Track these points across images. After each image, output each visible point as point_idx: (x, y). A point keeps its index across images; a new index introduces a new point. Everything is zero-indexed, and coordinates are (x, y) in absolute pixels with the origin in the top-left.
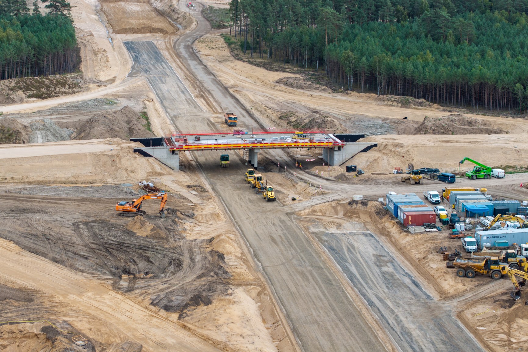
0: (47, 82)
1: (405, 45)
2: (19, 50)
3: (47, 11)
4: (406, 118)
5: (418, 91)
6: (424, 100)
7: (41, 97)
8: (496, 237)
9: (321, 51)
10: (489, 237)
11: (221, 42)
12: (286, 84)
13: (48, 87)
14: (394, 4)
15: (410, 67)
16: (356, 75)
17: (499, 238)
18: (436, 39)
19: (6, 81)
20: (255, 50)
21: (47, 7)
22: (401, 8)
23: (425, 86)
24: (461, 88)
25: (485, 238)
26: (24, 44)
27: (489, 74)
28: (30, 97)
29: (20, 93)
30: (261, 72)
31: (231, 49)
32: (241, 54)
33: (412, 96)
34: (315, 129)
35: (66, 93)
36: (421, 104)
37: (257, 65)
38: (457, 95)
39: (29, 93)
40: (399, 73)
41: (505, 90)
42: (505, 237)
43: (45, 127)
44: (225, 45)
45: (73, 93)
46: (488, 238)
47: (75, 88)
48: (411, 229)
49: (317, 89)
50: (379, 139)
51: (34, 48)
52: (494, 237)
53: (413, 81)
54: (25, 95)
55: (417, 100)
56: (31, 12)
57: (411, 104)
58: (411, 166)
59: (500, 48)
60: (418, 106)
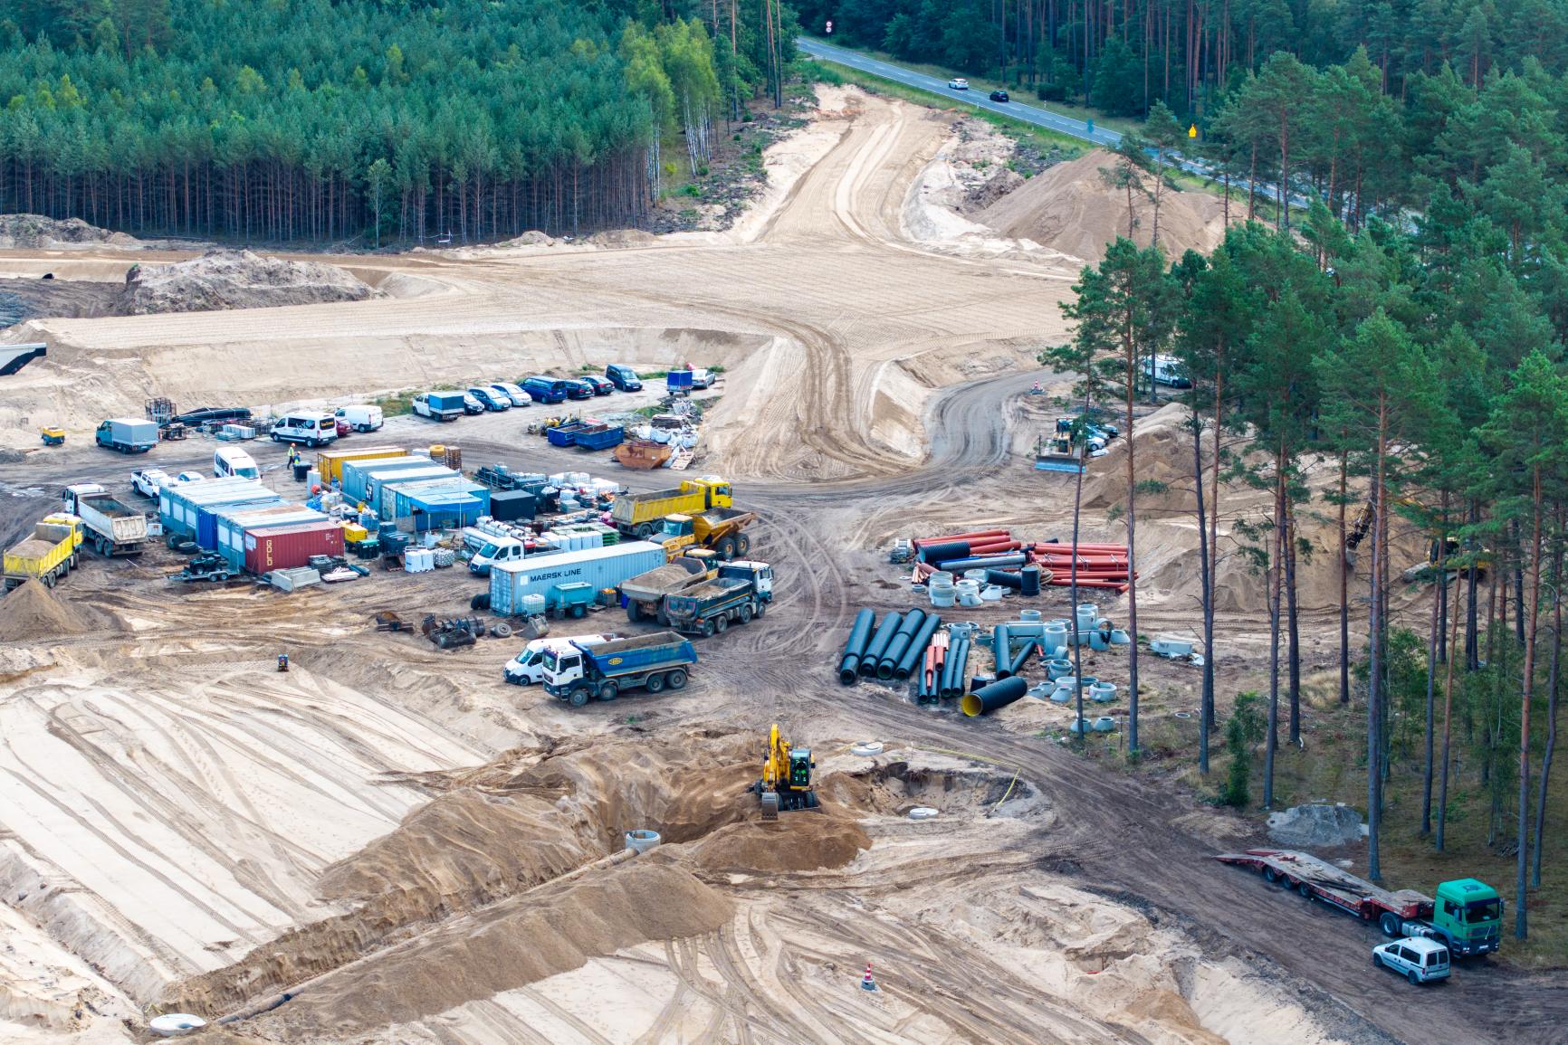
4: (49, 276)
5: (57, 197)
6: (83, 224)
8: (555, 574)
10: (536, 577)
17: (563, 578)
23: (79, 181)
24: (192, 179)
25: (524, 580)
33: (47, 214)
36: (74, 235)
38: (180, 201)
41: (331, 178)
42: (577, 572)
46: (533, 579)
48: (280, 576)
52: (549, 576)
55: (60, 223)
57: (47, 238)
58: (159, 407)
59: (257, 62)
60: (66, 240)
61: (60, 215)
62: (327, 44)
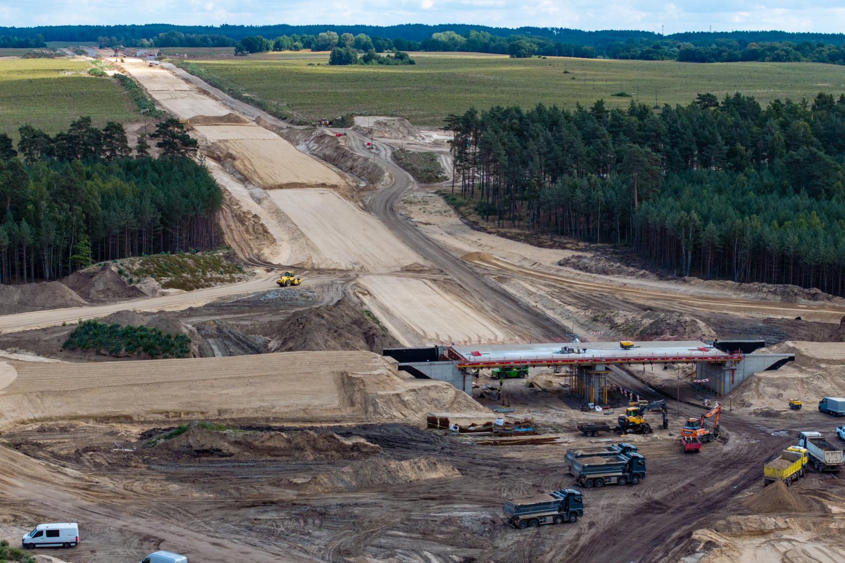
1: (769, 203)
3: (160, 151)
4: (799, 318)
5: (805, 276)
6: (819, 291)
7: (186, 286)
11: (440, 204)
12: (576, 267)
14: (728, 142)
15: (792, 238)
21: (159, 145)
23: (818, 268)
28: (167, 286)
29: (152, 282)
30: (527, 249)
31: (461, 213)
33: (800, 285)
34: (669, 335)
36: (814, 297)
37: (514, 238)
39: (165, 280)
40: (772, 247)
43: (221, 333)
44: (448, 208)
47: (233, 272)
49: (632, 274)
51: (160, 209)
53: (798, 259)
54: (158, 283)
56: (134, 153)
60: (810, 299)
61: (807, 286)
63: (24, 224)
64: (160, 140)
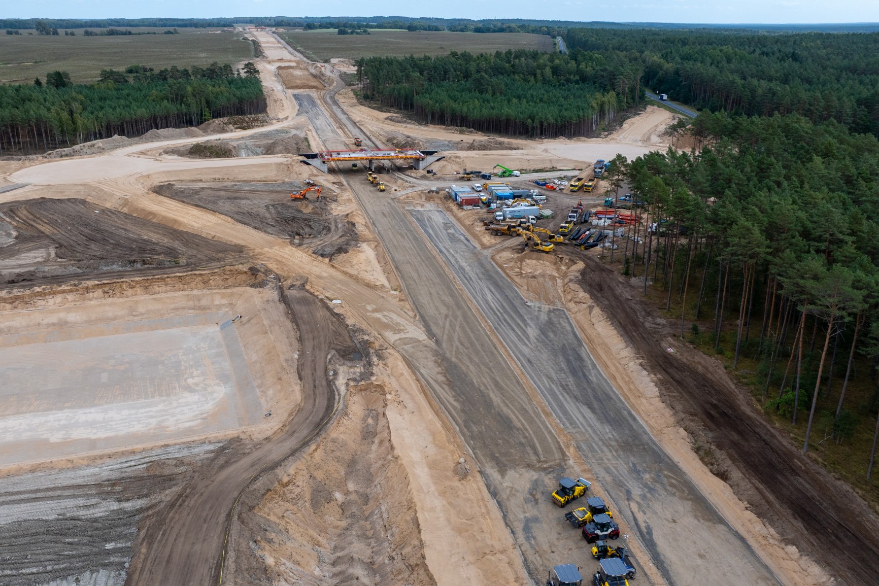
0: (247, 119)
1: (461, 96)
2: (229, 100)
3: (245, 75)
4: (462, 141)
6: (473, 130)
7: (243, 128)
8: (515, 211)
9: (412, 100)
10: (510, 212)
11: (352, 94)
12: (391, 120)
13: (247, 122)
14: (455, 71)
15: (465, 109)
16: (433, 115)
18: (481, 92)
19: (222, 119)
20: (372, 99)
21: (245, 72)
22: (458, 73)
23: (474, 121)
24: (495, 122)
25: (508, 212)
26: (231, 96)
27: (512, 114)
28: (237, 128)
29: (231, 126)
30: (376, 113)
31: (358, 98)
32: (364, 102)
33: (467, 127)
34: (408, 148)
35: (259, 126)
36: (471, 132)
37: (373, 108)
39: (236, 126)
40: (458, 113)
41: (521, 123)
42: (519, 212)
43: (246, 147)
44: (354, 96)
45: (263, 126)
47: (264, 123)
48: (465, 207)
49: (409, 123)
50: (446, 153)
51: (238, 98)
52: (513, 212)
53: (467, 117)
54: (234, 127)
56: (236, 76)
57: (465, 132)
58: (465, 170)
59: (519, 97)
60: (469, 133)
62: (535, 93)
63: (183, 105)
64: (245, 70)
